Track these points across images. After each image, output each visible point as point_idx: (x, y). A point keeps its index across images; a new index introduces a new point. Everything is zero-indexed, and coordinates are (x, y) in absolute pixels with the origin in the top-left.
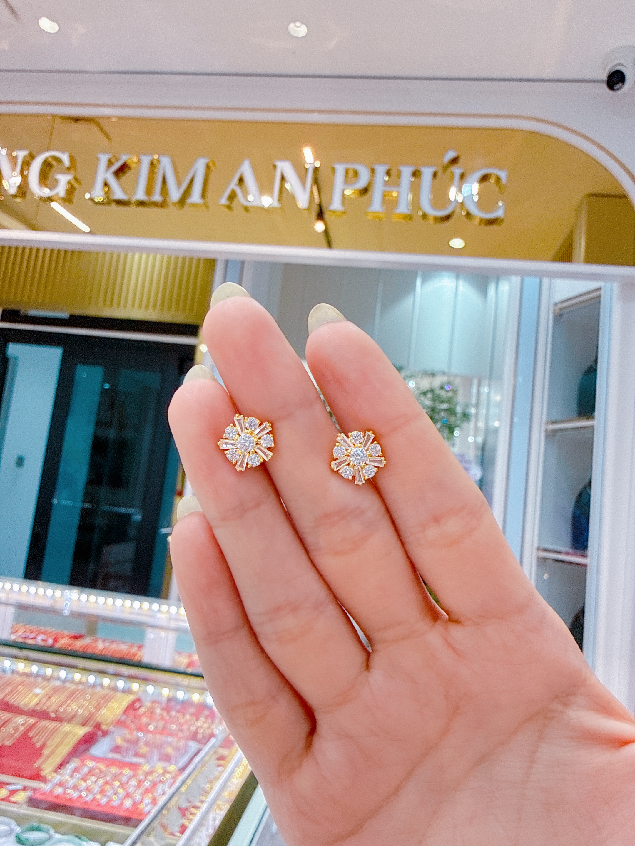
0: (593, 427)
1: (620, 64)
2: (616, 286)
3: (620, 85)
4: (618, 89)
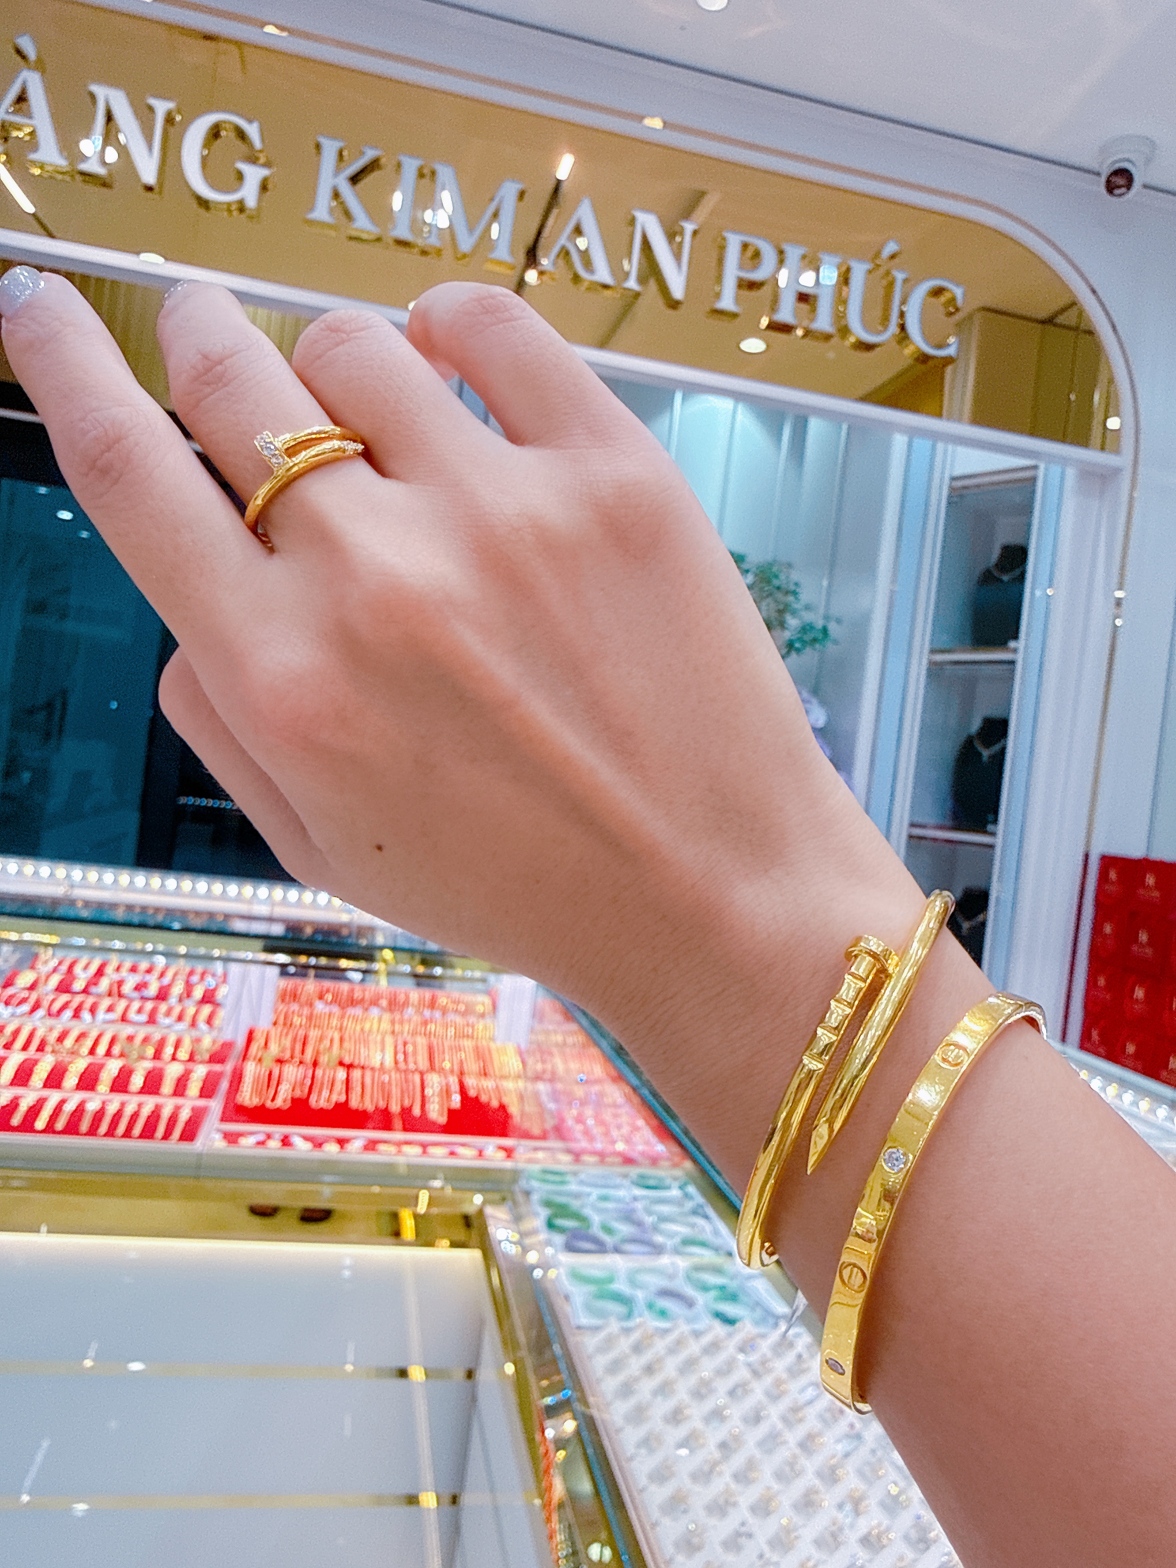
0: (1012, 663)
1: (1128, 160)
2: (1071, 473)
3: (1123, 190)
4: (1120, 195)
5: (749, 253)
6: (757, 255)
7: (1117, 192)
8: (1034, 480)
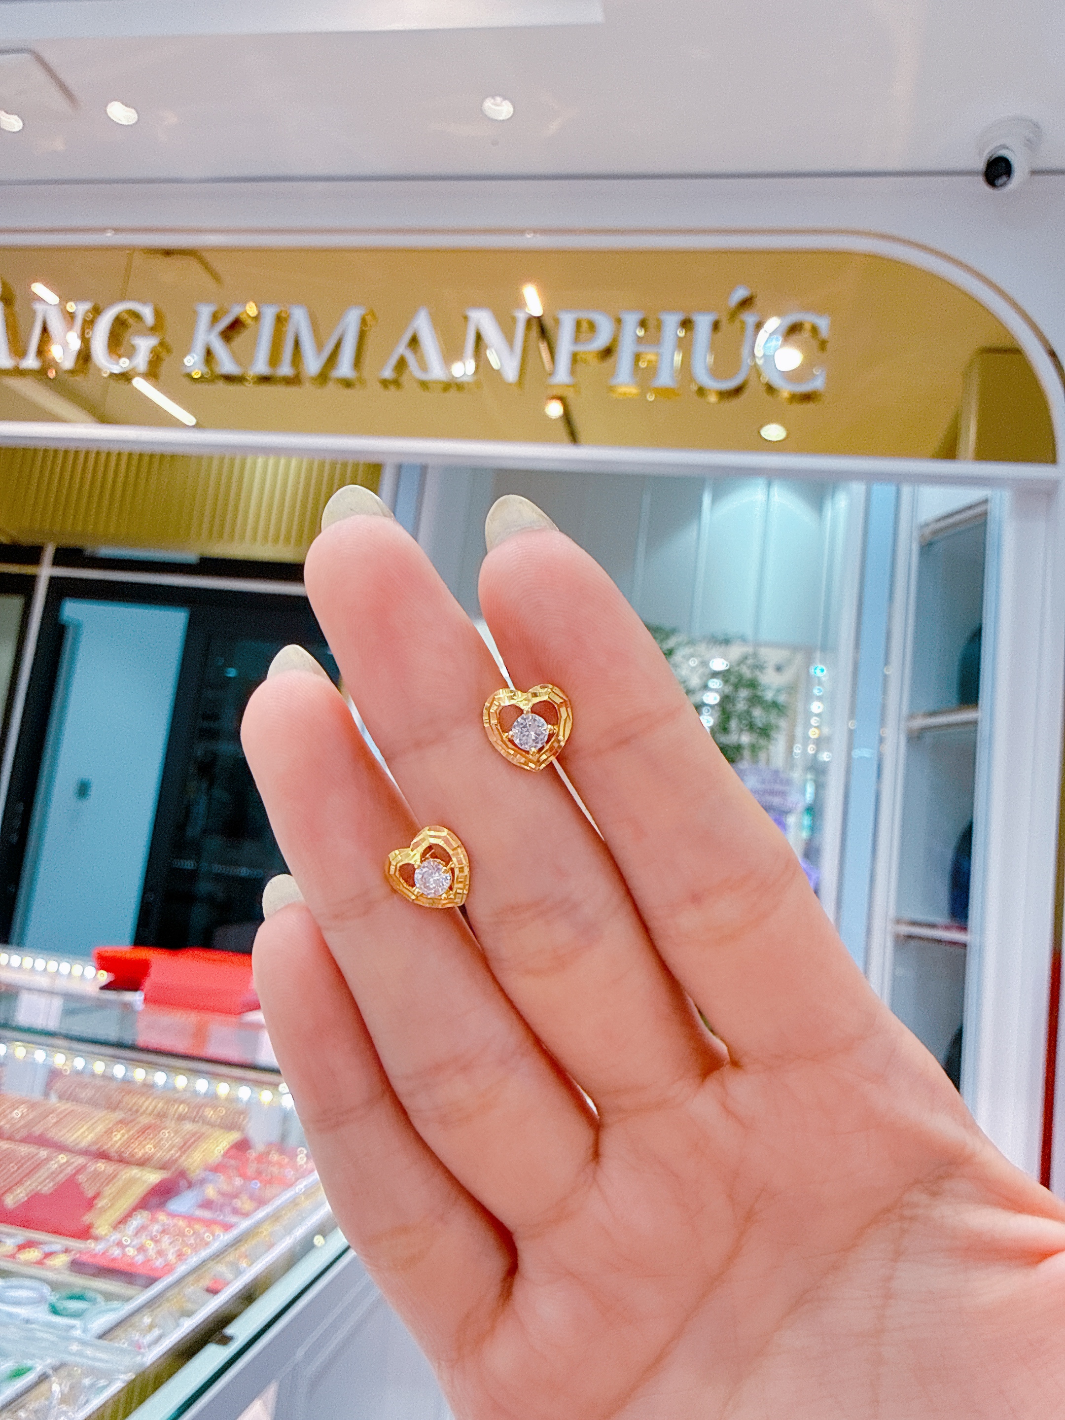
0: (975, 723)
1: (1005, 147)
2: (1007, 495)
3: (1004, 178)
4: (1001, 186)
5: (585, 326)
6: (592, 326)
7: (1000, 182)
8: (985, 514)
